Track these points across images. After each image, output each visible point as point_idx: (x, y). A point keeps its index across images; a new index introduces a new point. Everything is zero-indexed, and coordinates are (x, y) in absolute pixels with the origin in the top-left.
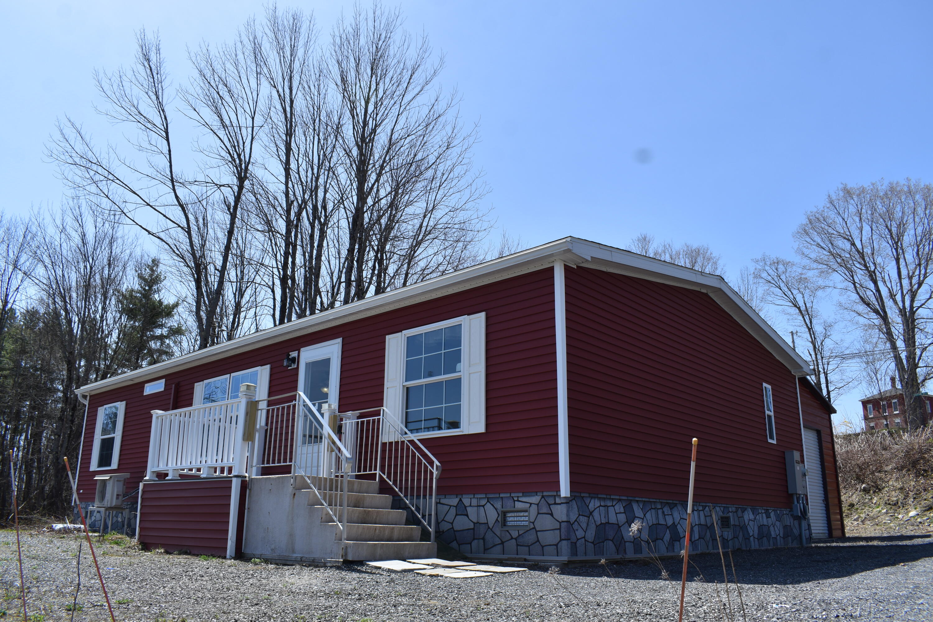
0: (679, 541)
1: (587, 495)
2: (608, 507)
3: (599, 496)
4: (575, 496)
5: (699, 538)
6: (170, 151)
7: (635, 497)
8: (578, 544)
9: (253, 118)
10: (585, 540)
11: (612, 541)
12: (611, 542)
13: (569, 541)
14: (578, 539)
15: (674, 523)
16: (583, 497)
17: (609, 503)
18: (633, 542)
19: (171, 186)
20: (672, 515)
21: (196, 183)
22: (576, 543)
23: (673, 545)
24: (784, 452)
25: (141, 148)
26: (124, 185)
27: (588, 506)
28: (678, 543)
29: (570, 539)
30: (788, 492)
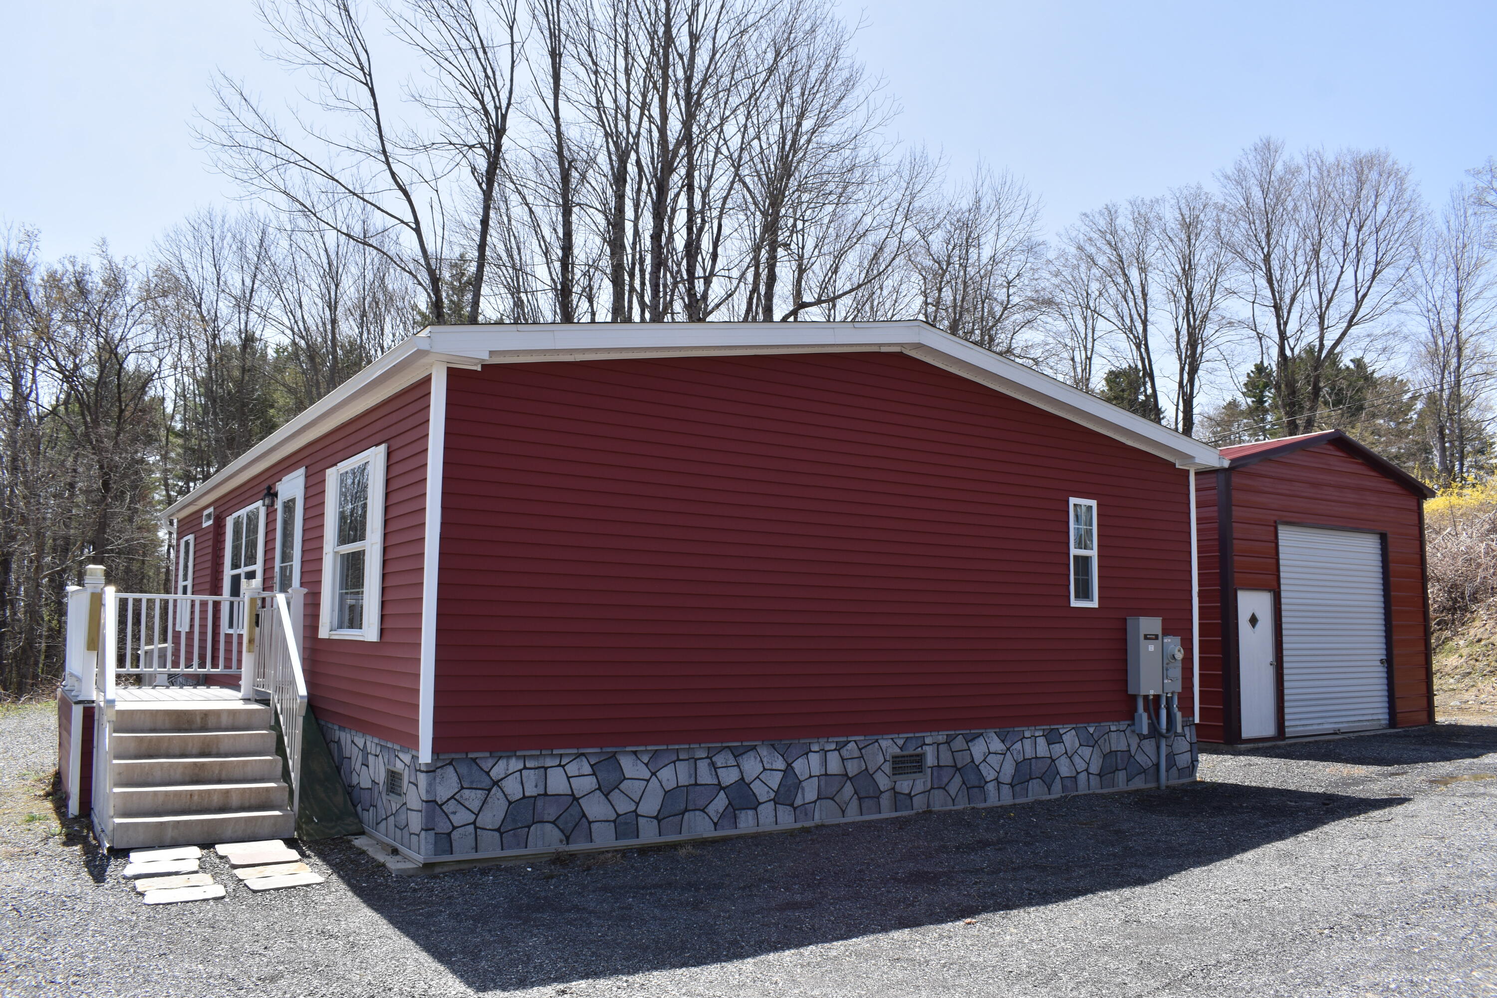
0: (755, 809)
1: (488, 754)
2: (546, 769)
3: (518, 753)
4: (453, 759)
5: (818, 798)
6: (375, 104)
7: (625, 747)
8: (455, 835)
9: (511, 28)
10: (476, 828)
11: (554, 823)
12: (549, 827)
13: (432, 833)
14: (454, 828)
15: (742, 779)
16: (474, 760)
17: (549, 762)
18: (614, 821)
19: (384, 159)
20: (738, 766)
21: (434, 146)
22: (449, 834)
23: (735, 817)
24: (1126, 619)
25: (328, 107)
26: (313, 168)
27: (488, 773)
28: (751, 813)
29: (433, 829)
30: (1127, 691)
